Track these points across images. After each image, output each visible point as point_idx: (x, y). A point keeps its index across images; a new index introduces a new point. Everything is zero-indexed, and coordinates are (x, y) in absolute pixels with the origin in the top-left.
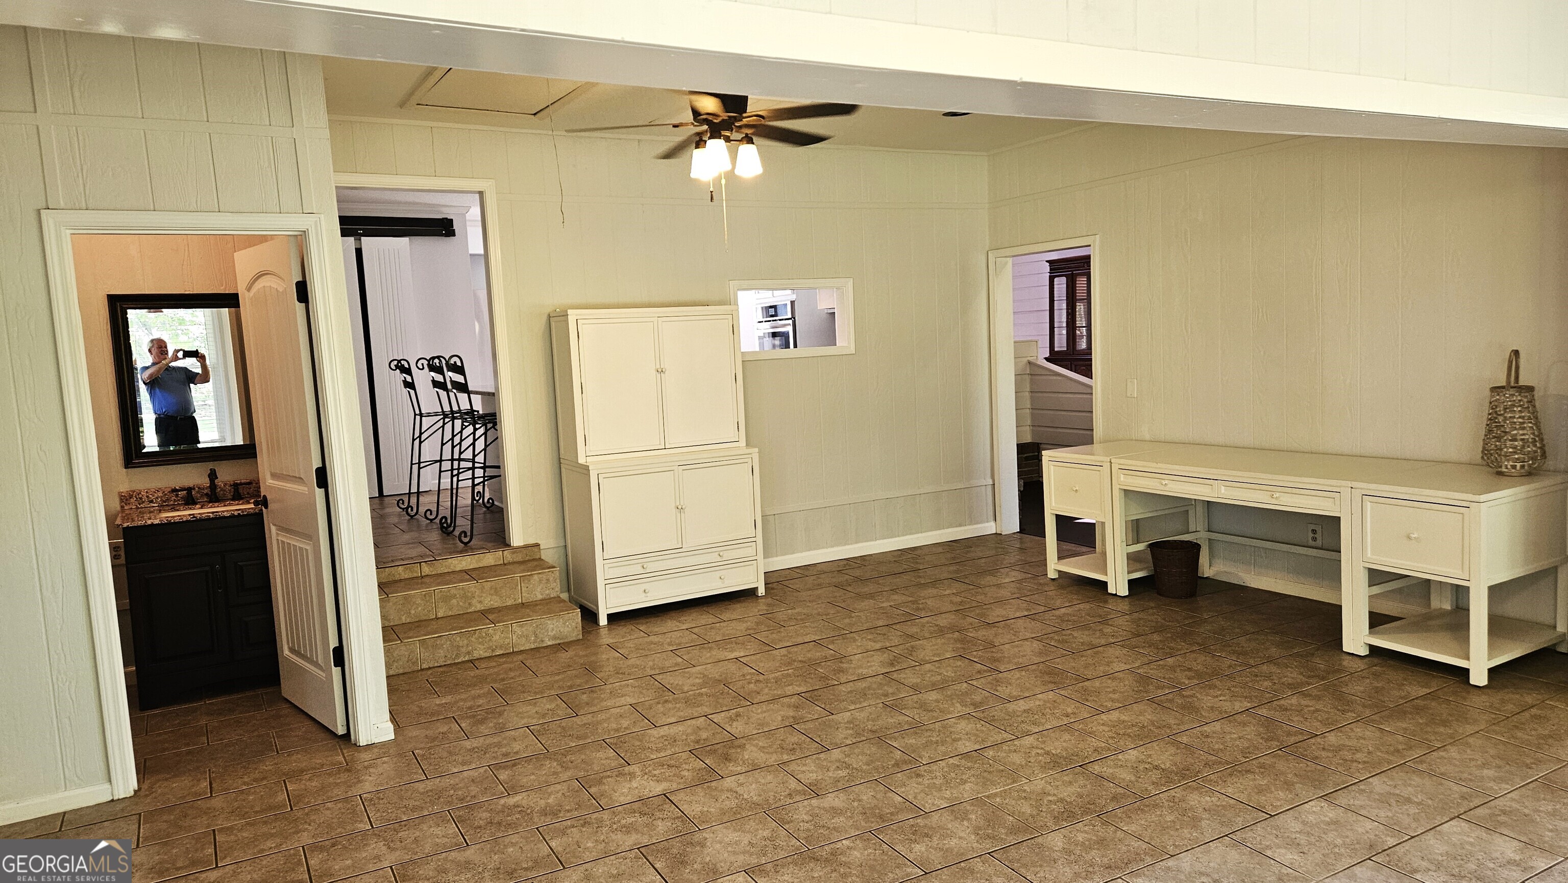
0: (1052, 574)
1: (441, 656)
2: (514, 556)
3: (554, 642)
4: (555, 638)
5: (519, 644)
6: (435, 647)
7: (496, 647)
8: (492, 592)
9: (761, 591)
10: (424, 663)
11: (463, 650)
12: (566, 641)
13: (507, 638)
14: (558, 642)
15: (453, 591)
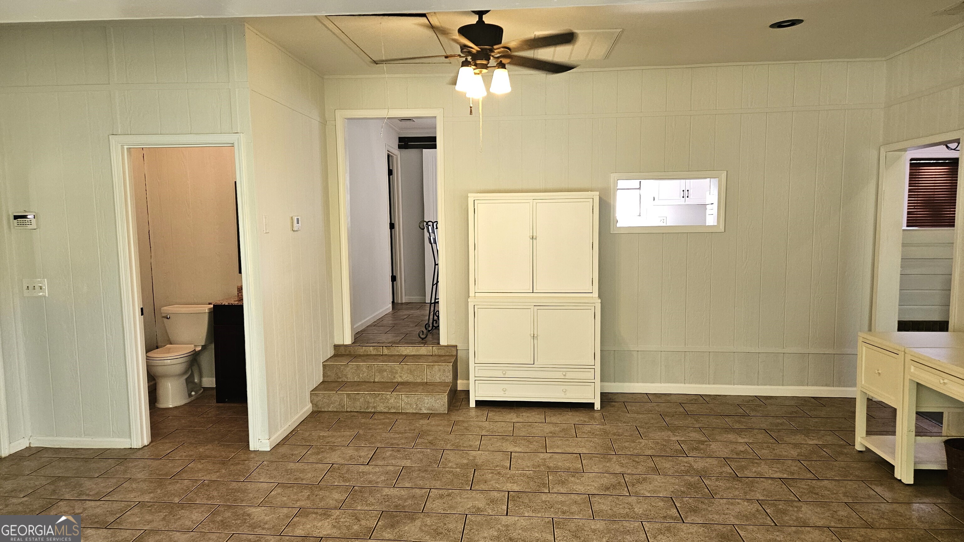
0: (858, 447)
1: (358, 406)
2: (440, 351)
3: (428, 412)
4: (429, 409)
5: (405, 408)
6: (355, 399)
7: (392, 407)
8: (409, 372)
9: (597, 406)
10: (348, 408)
11: (371, 405)
12: (436, 412)
13: (398, 402)
14: (431, 412)
15: (385, 367)
